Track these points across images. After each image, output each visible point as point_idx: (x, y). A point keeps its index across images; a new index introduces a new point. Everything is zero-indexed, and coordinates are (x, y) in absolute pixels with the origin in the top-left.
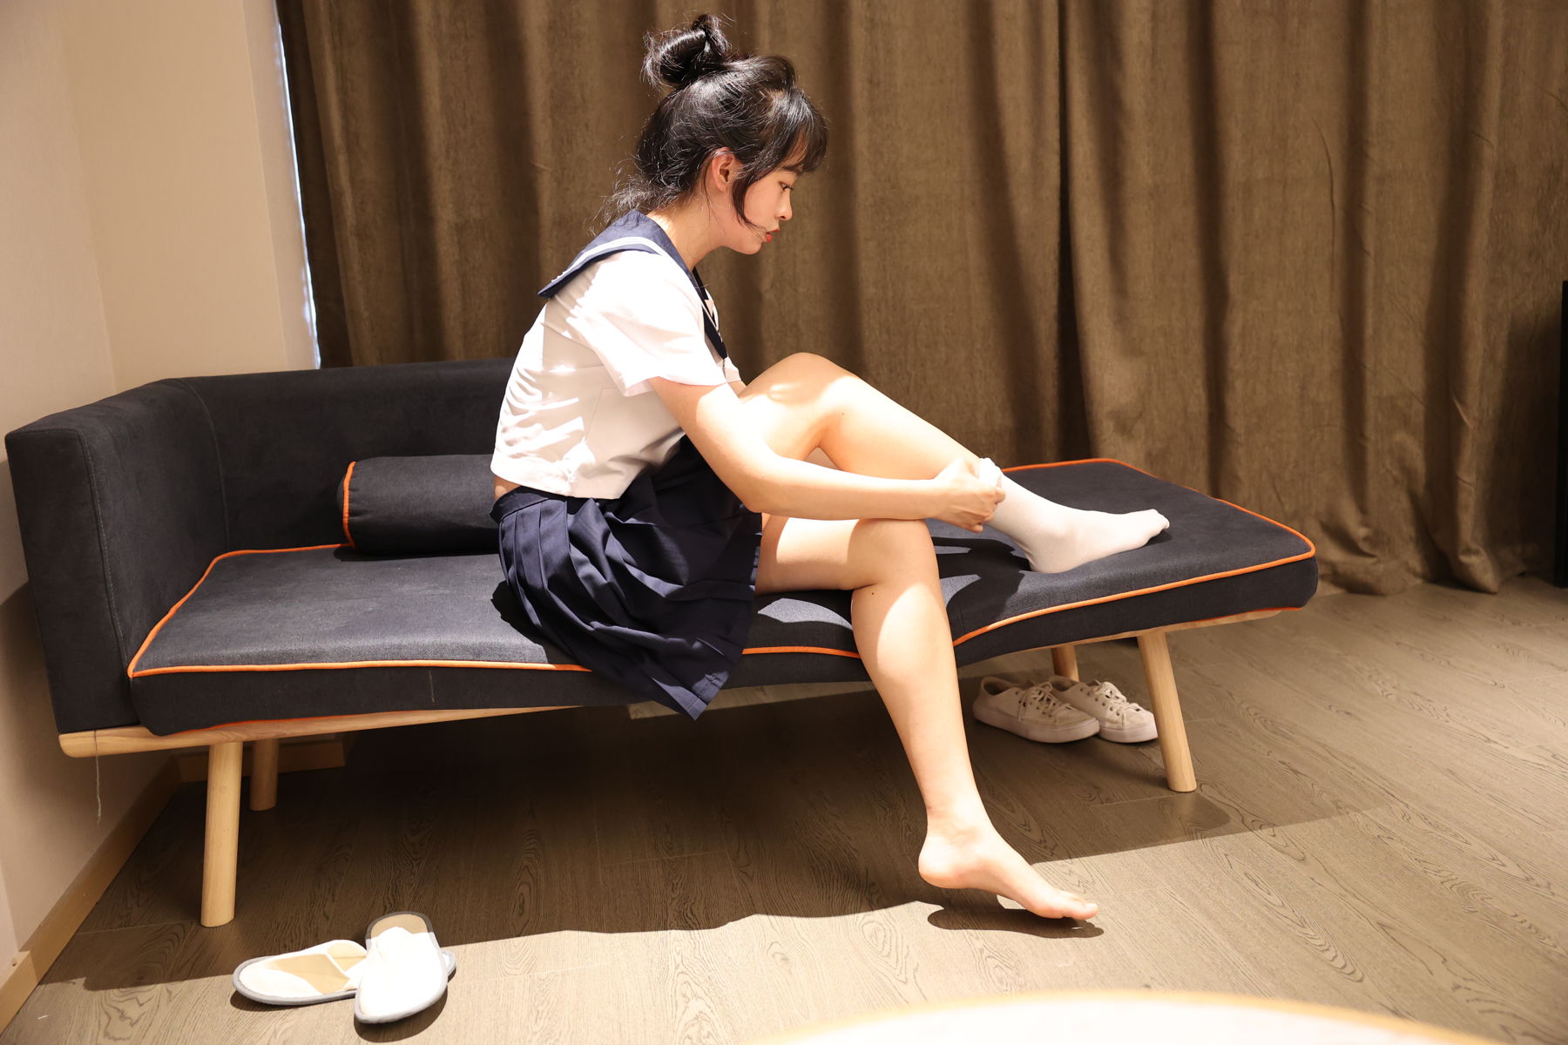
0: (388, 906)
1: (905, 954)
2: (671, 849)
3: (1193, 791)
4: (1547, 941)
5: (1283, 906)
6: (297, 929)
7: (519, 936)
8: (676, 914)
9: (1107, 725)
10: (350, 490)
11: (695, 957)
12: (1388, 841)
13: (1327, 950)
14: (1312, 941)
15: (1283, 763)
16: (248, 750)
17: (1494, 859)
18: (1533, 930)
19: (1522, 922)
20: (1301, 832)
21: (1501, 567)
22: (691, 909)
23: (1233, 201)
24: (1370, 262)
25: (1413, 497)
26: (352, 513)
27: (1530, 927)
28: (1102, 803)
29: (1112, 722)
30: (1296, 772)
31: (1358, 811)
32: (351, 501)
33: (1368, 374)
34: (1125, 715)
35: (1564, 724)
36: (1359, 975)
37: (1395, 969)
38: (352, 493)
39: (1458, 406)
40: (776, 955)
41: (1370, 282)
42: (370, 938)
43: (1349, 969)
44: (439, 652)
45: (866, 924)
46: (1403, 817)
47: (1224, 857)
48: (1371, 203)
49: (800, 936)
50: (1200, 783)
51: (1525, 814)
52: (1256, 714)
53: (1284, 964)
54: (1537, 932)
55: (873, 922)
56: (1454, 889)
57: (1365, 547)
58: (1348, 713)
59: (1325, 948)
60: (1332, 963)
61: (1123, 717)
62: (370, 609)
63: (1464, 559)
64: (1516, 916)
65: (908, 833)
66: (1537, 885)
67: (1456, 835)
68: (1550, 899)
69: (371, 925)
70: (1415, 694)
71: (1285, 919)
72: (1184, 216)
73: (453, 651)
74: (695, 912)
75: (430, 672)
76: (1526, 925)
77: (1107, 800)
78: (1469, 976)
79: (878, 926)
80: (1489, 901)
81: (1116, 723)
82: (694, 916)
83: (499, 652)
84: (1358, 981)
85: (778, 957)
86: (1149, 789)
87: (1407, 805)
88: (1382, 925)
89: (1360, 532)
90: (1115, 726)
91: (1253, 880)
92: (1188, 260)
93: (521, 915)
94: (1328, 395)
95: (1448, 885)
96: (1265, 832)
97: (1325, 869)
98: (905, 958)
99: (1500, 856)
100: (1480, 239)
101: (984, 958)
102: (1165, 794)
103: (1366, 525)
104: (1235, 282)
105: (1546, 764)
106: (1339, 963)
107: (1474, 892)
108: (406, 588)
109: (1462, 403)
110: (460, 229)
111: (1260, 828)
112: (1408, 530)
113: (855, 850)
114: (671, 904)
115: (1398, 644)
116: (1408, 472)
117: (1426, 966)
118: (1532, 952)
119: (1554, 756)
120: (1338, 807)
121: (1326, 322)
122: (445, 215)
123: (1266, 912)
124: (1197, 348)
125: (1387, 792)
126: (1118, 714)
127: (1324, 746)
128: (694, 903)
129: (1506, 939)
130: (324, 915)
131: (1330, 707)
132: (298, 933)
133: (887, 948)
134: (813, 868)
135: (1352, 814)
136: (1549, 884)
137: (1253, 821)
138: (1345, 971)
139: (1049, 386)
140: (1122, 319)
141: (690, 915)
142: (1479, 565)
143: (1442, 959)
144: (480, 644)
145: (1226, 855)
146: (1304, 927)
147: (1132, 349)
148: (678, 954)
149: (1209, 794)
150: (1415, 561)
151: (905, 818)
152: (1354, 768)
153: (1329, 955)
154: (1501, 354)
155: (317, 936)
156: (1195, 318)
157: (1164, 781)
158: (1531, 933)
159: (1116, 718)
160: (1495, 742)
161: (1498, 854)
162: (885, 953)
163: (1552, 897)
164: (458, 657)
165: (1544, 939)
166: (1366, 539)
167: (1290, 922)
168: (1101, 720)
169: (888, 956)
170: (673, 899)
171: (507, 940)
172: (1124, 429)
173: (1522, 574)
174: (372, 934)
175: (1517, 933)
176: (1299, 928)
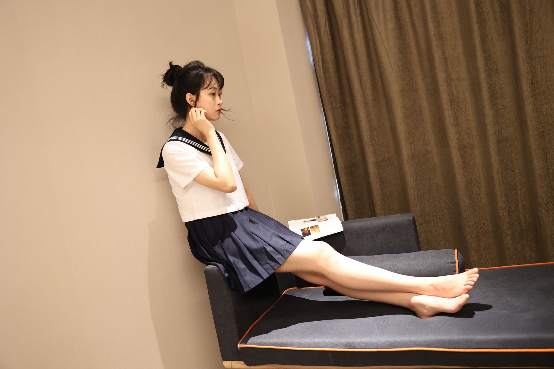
75: (329, 352)
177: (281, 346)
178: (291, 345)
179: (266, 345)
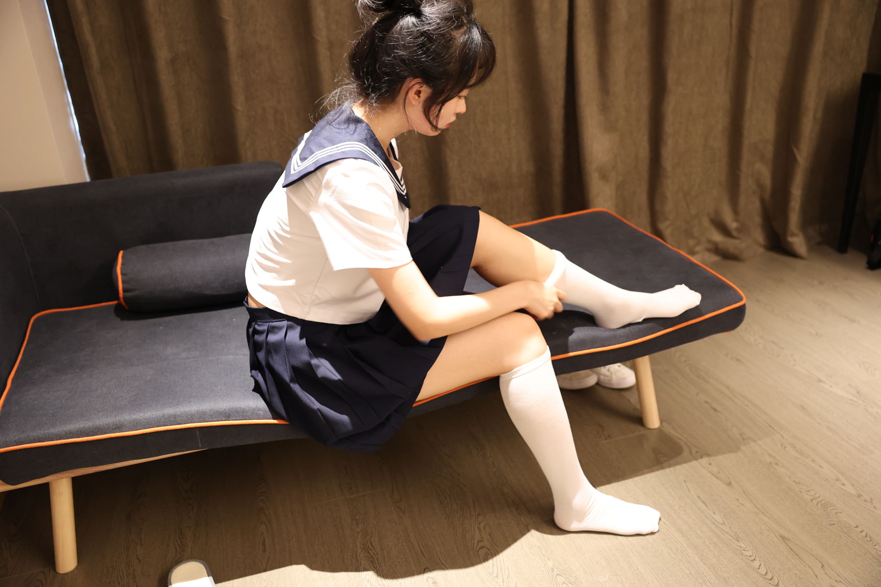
0: (178, 547)
1: (507, 575)
2: (351, 489)
3: (659, 428)
4: (877, 547)
5: (724, 523)
6: (121, 572)
7: (265, 571)
8: (362, 546)
9: (602, 377)
10: (122, 274)
11: (379, 584)
12: (776, 467)
13: (755, 560)
14: (745, 553)
15: (707, 402)
16: (76, 481)
17: (838, 480)
18: (868, 539)
19: (861, 532)
20: (725, 460)
21: (808, 239)
22: (371, 542)
23: (673, 26)
24: (752, 63)
25: (762, 201)
26: (125, 291)
27: (866, 536)
28: (606, 439)
29: (605, 375)
30: (715, 410)
31: (755, 441)
32: (123, 282)
33: (745, 133)
34: (613, 372)
35: (860, 366)
36: (776, 580)
37: (796, 574)
38: (124, 277)
39: (795, 151)
40: (429, 579)
41: (751, 75)
42: (171, 585)
43: (769, 576)
44: (202, 417)
45: (480, 549)
46: (782, 446)
47: (684, 483)
48: (756, 25)
49: (441, 561)
50: (662, 421)
51: (848, 440)
52: (685, 361)
53: (731, 573)
54: (871, 541)
55: (483, 547)
56: (819, 505)
57: (735, 233)
58: (738, 360)
59: (753, 558)
60: (760, 571)
61: (611, 373)
62: (149, 378)
63: (791, 239)
64: (857, 527)
65: (495, 469)
66: (865, 501)
67: (813, 461)
68: (873, 512)
69: (170, 573)
70: (774, 343)
71: (726, 535)
72: (642, 34)
73: (211, 415)
74: (374, 545)
75: (197, 430)
76: (864, 534)
77: (609, 436)
78: (838, 579)
79: (488, 551)
80: (839, 514)
81: (607, 376)
82: (374, 547)
83: (243, 414)
84: (776, 586)
85: (430, 581)
86: (633, 426)
87: (782, 436)
88: (783, 538)
89: (733, 225)
90: (607, 378)
91: (704, 503)
92: (643, 63)
93: (264, 551)
94: (720, 144)
95: (815, 502)
96: (704, 461)
97: (744, 492)
98: (508, 578)
99: (841, 477)
100: (818, 47)
101: (555, 575)
102: (642, 431)
103: (737, 221)
104: (671, 77)
105: (855, 399)
106: (763, 571)
107: (831, 508)
108: (170, 350)
109: (798, 148)
110: (173, 61)
111: (701, 457)
112: (757, 219)
113: (464, 485)
114: (357, 538)
115: (758, 301)
116: (760, 186)
117: (813, 571)
118: (870, 556)
119: (858, 393)
120: (744, 439)
121: (722, 99)
122: (162, 55)
123: (715, 530)
124: (645, 117)
125: (770, 426)
126: (608, 371)
127: (728, 387)
128: (371, 536)
129: (854, 546)
130: (138, 558)
131: (727, 354)
132: (122, 576)
133: (495, 570)
134: (441, 502)
135: (752, 444)
136: (871, 500)
137: (696, 452)
138: (765, 577)
139: (557, 148)
140: (605, 108)
141: (371, 547)
142: (798, 242)
143: (821, 565)
144: (229, 409)
145: (685, 481)
146: (738, 541)
147: (610, 127)
148: (368, 581)
149: (668, 429)
150: (759, 236)
151: (491, 456)
152: (747, 406)
153: (756, 564)
154: (819, 115)
155: (135, 578)
156: (644, 100)
157: (639, 420)
158: (867, 541)
159: (607, 373)
160: (824, 382)
161: (840, 476)
162: (495, 575)
163: (874, 510)
164: (215, 419)
165: (876, 545)
166: (737, 229)
167: (730, 537)
168: (599, 374)
169: (497, 576)
170: (358, 533)
171: (258, 575)
172: (604, 177)
173: (819, 244)
174: (172, 581)
175: (860, 541)
176: (736, 542)
177: (94, 435)
178: (118, 428)
179: (60, 439)
